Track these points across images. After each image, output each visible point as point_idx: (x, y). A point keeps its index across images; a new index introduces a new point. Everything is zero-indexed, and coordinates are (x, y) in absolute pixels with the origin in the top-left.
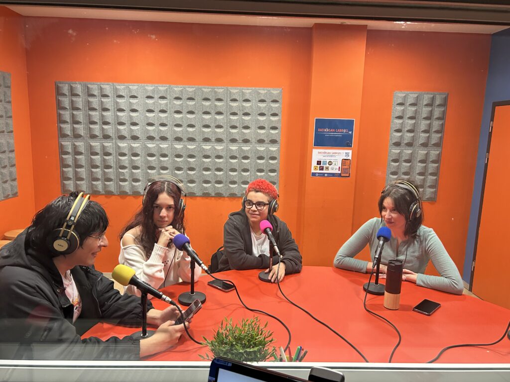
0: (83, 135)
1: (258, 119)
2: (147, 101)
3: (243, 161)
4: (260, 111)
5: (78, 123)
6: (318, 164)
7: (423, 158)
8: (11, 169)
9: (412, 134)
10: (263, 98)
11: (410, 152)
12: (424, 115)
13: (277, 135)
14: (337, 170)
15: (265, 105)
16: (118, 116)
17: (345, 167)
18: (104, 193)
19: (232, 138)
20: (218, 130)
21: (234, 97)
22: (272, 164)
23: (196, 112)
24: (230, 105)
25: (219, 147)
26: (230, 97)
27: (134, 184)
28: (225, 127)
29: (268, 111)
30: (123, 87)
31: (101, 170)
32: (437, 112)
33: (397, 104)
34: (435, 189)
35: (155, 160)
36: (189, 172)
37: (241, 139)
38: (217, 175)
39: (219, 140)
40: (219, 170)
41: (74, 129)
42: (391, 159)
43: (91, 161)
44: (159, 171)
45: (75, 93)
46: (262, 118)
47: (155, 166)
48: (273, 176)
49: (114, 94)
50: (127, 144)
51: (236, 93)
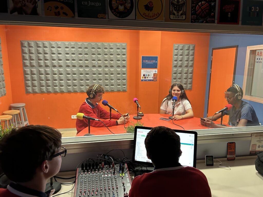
0: (35, 65)
1: (117, 57)
2: (65, 49)
3: (111, 75)
4: (117, 53)
5: (33, 60)
6: (144, 76)
7: (186, 72)
8: (3, 82)
9: (181, 62)
10: (119, 47)
11: (181, 69)
12: (186, 54)
13: (125, 64)
14: (152, 78)
15: (120, 50)
16: (52, 56)
17: (155, 77)
18: (47, 92)
19: (105, 65)
20: (99, 62)
21: (106, 47)
22: (124, 76)
23: (89, 54)
24: (104, 51)
25: (100, 69)
26: (104, 47)
27: (61, 87)
28: (102, 60)
29: (121, 53)
30: (54, 43)
31: (45, 81)
32: (191, 53)
33: (175, 49)
34: (191, 85)
35: (70, 76)
36: (86, 81)
37: (110, 66)
38: (99, 82)
39: (100, 66)
40: (100, 80)
41: (31, 63)
42: (173, 73)
43: (40, 78)
44: (72, 81)
45: (31, 46)
46: (118, 56)
47: (70, 79)
48: (124, 82)
49: (50, 46)
50: (57, 69)
51: (107, 45)
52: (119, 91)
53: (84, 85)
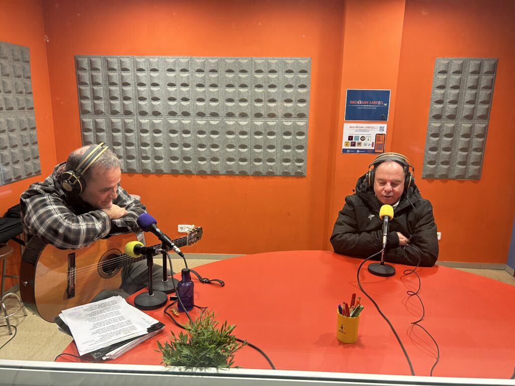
0: (103, 111)
1: (285, 92)
2: (168, 74)
3: (268, 137)
4: (287, 82)
5: (99, 98)
6: (349, 140)
7: (467, 132)
8: (33, 147)
9: (454, 106)
10: (290, 68)
11: (452, 125)
12: (470, 84)
13: (305, 109)
14: (370, 146)
15: (293, 76)
16: (138, 91)
19: (256, 112)
20: (242, 104)
21: (259, 68)
22: (300, 140)
23: (219, 85)
24: (255, 77)
25: (243, 123)
26: (255, 68)
27: (156, 161)
28: (249, 100)
29: (296, 82)
30: (143, 59)
31: (123, 147)
32: (485, 80)
33: (440, 73)
34: (479, 167)
35: (177, 137)
36: (212, 149)
37: (267, 113)
38: (241, 152)
39: (243, 115)
40: (243, 147)
41: (95, 105)
42: (431, 133)
43: (113, 139)
44: (182, 148)
45: (95, 67)
46: (289, 91)
47: (177, 143)
48: (300, 153)
49: (134, 67)
50: (148, 120)
51: (261, 63)
52: (286, 175)
53: (206, 157)
